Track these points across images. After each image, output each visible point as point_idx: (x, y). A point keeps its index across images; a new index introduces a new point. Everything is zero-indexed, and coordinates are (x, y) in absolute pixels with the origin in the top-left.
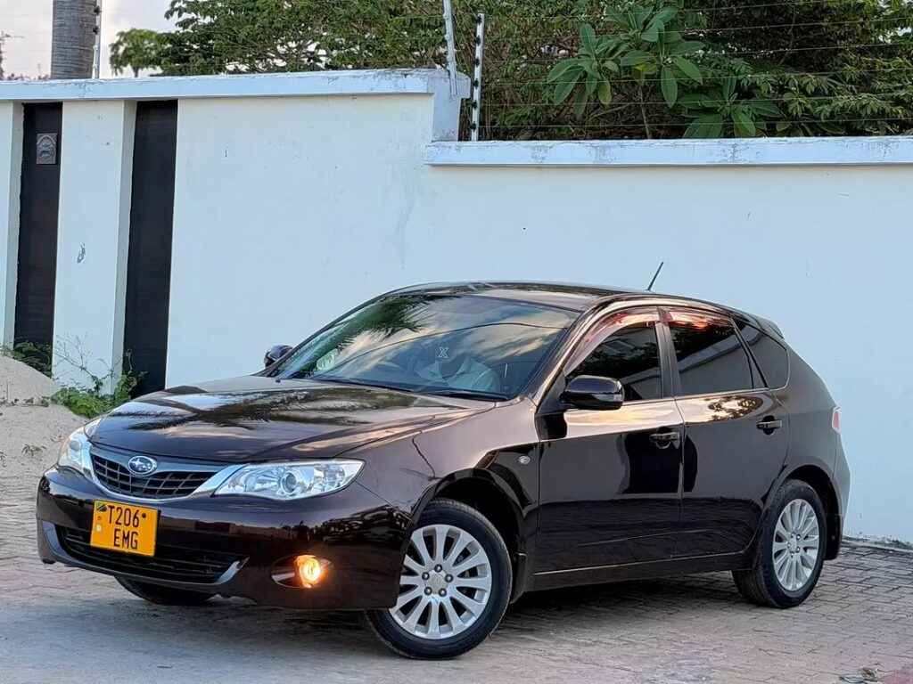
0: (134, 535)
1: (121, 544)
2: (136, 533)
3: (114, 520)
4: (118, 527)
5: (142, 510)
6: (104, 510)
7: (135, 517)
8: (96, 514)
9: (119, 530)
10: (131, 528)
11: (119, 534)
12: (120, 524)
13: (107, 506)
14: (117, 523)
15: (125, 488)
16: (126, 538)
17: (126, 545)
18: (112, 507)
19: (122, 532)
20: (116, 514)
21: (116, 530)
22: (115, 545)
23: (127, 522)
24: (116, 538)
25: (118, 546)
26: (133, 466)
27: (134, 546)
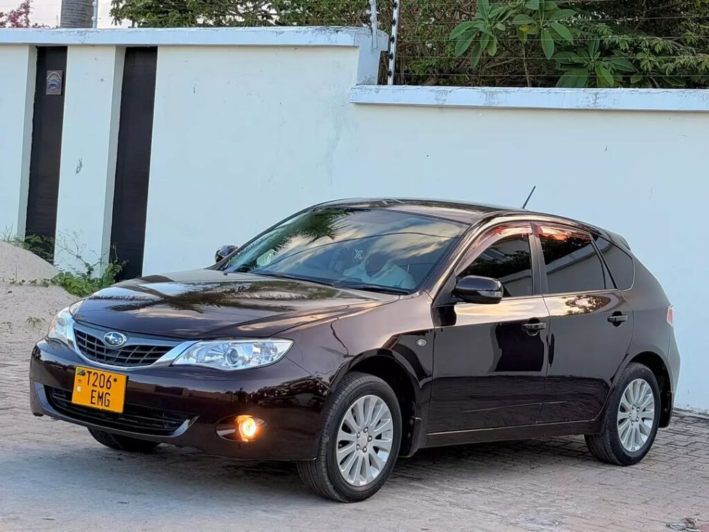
0: (107, 395)
1: (96, 402)
2: (109, 394)
3: (91, 382)
4: (94, 388)
5: (114, 376)
6: (84, 374)
7: (108, 381)
8: (77, 377)
9: (95, 391)
10: (105, 390)
11: (95, 394)
12: (96, 386)
13: (86, 371)
14: (93, 385)
15: (100, 357)
16: (100, 397)
17: (100, 403)
18: (90, 373)
19: (97, 393)
20: (93, 378)
21: (93, 391)
22: (92, 403)
23: (102, 385)
24: (92, 397)
25: (94, 404)
26: (107, 340)
27: (107, 404)
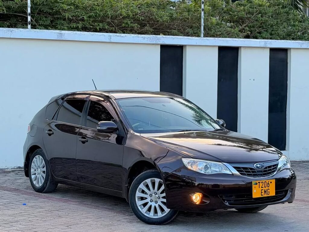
0: (268, 190)
1: (264, 194)
2: (269, 189)
3: (260, 187)
4: (262, 189)
5: (270, 181)
6: (257, 184)
7: (268, 184)
8: (253, 186)
9: (263, 190)
10: (267, 188)
11: (263, 191)
12: (263, 187)
13: (257, 183)
14: (262, 187)
16: (265, 192)
17: (265, 194)
18: (259, 183)
19: (264, 190)
20: (261, 184)
21: (262, 190)
22: (262, 195)
23: (265, 186)
24: (262, 192)
25: (263, 195)
27: (268, 194)
